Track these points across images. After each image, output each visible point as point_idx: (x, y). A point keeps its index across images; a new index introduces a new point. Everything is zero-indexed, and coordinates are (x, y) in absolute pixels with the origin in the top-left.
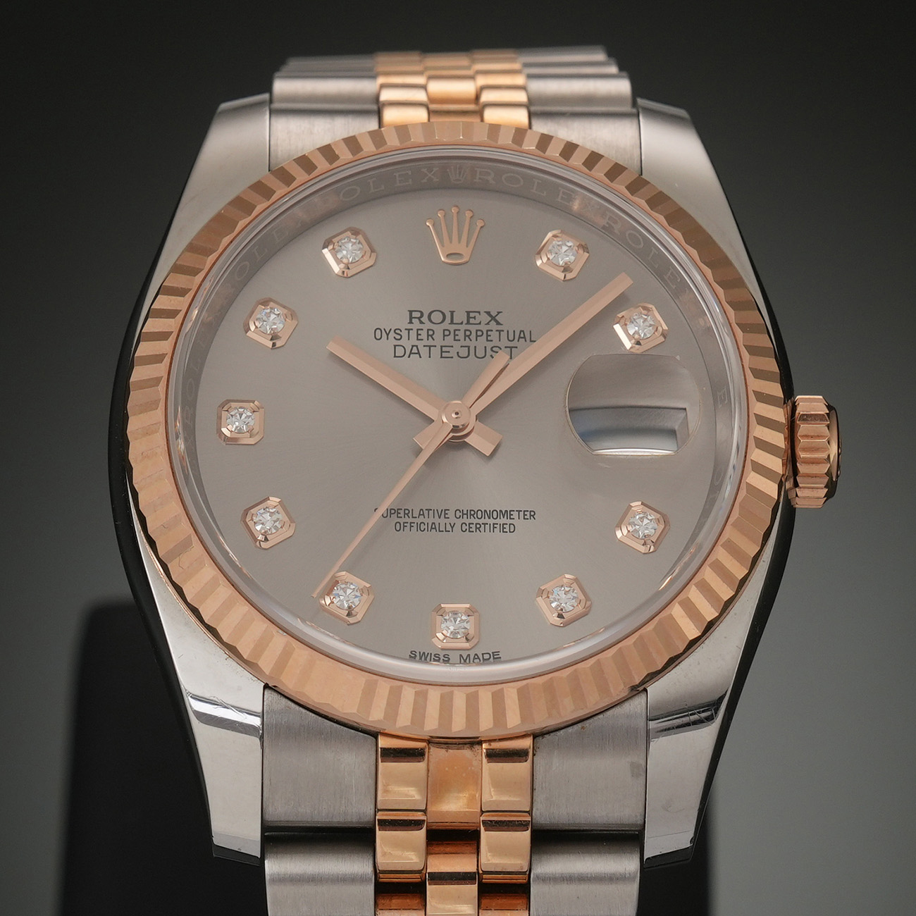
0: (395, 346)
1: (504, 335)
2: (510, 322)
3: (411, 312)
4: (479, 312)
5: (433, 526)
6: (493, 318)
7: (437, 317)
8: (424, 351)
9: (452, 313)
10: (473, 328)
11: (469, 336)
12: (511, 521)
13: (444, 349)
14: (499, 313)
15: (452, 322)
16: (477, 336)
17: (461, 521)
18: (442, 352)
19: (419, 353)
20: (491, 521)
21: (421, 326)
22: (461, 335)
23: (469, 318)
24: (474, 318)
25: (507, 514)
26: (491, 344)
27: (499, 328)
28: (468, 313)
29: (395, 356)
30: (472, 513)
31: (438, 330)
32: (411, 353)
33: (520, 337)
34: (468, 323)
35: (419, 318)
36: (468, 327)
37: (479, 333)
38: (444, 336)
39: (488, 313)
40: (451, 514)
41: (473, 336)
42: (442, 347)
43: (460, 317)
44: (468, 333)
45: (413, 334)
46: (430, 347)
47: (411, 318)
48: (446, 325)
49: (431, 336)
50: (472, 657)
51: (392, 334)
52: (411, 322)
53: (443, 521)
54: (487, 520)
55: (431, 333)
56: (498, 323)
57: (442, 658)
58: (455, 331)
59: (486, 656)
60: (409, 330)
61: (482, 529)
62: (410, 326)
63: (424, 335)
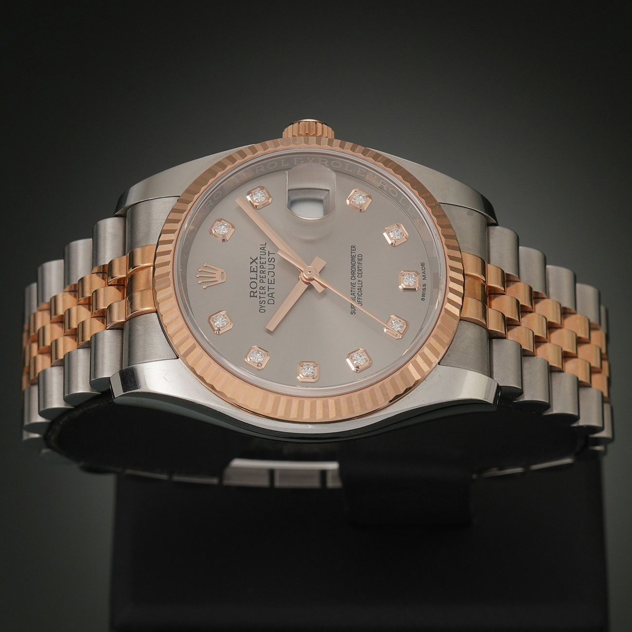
0: (268, 304)
1: (262, 257)
2: (257, 254)
3: (251, 296)
4: (251, 267)
5: (360, 289)
6: (254, 261)
7: (253, 285)
8: (271, 291)
9: (251, 278)
10: (259, 270)
11: (263, 272)
12: (357, 256)
13: (270, 282)
14: (251, 258)
15: (256, 279)
16: (263, 268)
17: (356, 277)
18: (271, 283)
19: (272, 294)
20: (357, 264)
21: (258, 292)
22: (262, 275)
23: (254, 271)
24: (254, 269)
25: (353, 258)
26: (267, 262)
27: (259, 258)
28: (251, 272)
29: (274, 304)
30: (353, 273)
31: (260, 285)
32: (272, 297)
33: (264, 250)
34: (257, 272)
35: (254, 293)
36: (258, 272)
37: (262, 267)
38: (263, 282)
39: (251, 263)
40: (353, 282)
41: (264, 270)
42: (269, 283)
43: (253, 275)
44: (262, 272)
45: (262, 296)
46: (269, 288)
47: (254, 296)
48: (257, 282)
49: (263, 288)
50: (424, 275)
51: (262, 305)
52: (256, 296)
53: (357, 285)
54: (356, 266)
55: (261, 288)
56: (257, 259)
57: (424, 287)
58: (260, 277)
59: (423, 268)
60: (260, 297)
61: (361, 268)
62: (258, 297)
63: (262, 291)
